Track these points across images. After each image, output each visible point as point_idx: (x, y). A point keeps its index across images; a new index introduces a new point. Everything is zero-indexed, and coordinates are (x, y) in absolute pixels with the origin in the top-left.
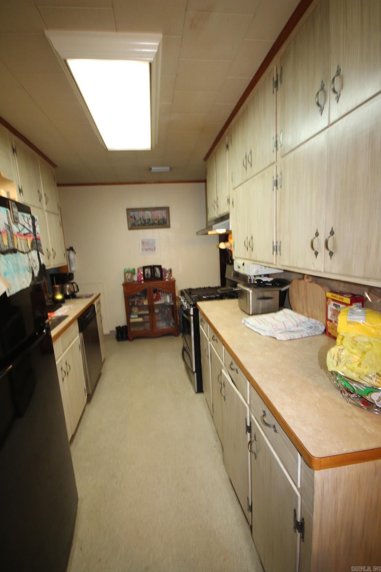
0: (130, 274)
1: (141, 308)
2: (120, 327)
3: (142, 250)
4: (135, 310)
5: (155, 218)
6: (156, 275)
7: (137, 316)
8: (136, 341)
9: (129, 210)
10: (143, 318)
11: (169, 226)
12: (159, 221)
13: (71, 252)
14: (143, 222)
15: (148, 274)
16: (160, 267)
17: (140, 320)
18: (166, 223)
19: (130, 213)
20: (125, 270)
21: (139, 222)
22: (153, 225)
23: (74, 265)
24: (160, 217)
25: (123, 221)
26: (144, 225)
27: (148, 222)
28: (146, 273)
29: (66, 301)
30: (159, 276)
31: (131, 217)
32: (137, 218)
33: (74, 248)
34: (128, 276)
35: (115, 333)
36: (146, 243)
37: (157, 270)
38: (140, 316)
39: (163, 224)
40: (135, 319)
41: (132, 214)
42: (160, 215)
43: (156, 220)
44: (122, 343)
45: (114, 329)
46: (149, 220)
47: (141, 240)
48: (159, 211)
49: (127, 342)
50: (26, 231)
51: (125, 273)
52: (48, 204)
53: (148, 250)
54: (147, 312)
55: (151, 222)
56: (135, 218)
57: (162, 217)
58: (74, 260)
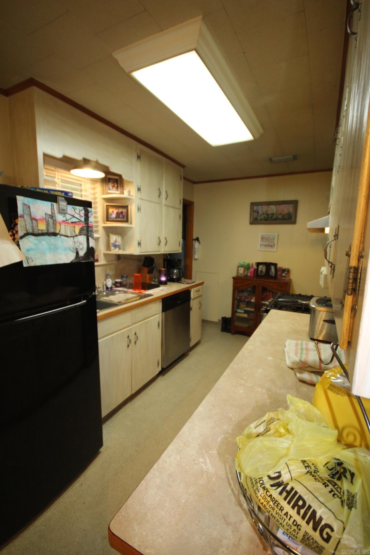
0: (243, 268)
1: (249, 304)
2: (225, 318)
3: (261, 246)
4: (242, 305)
5: (280, 212)
6: (271, 273)
7: (243, 311)
8: (236, 336)
9: (253, 204)
10: (248, 315)
11: (294, 223)
12: (283, 216)
13: (197, 241)
14: (266, 216)
15: (261, 271)
16: (275, 265)
17: (246, 315)
18: (291, 218)
19: (254, 207)
20: (239, 263)
21: (262, 217)
22: (276, 219)
23: (197, 253)
24: (285, 211)
25: (245, 215)
26: (266, 220)
27: (272, 217)
28: (260, 269)
29: (168, 283)
30: (273, 275)
31: (254, 211)
32: (260, 213)
33: (200, 239)
34: (240, 270)
35: (221, 323)
36: (266, 239)
37: (273, 268)
38: (246, 312)
39: (288, 219)
40: (241, 313)
41: (255, 208)
42: (286, 209)
43: (280, 214)
44: (225, 333)
45: (221, 319)
46: (273, 214)
47: (261, 235)
48: (285, 205)
49: (229, 334)
50: (75, 220)
51: (238, 267)
52: (168, 199)
53: (267, 246)
54: (253, 310)
55: (274, 217)
56: (258, 213)
57: (288, 212)
58: (198, 249)
